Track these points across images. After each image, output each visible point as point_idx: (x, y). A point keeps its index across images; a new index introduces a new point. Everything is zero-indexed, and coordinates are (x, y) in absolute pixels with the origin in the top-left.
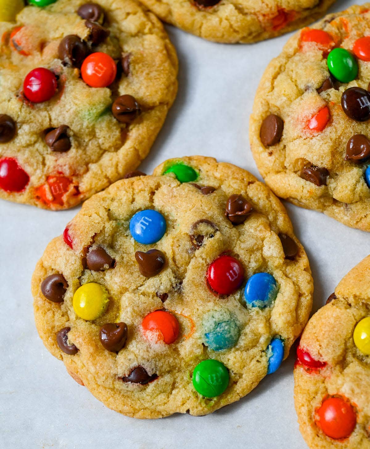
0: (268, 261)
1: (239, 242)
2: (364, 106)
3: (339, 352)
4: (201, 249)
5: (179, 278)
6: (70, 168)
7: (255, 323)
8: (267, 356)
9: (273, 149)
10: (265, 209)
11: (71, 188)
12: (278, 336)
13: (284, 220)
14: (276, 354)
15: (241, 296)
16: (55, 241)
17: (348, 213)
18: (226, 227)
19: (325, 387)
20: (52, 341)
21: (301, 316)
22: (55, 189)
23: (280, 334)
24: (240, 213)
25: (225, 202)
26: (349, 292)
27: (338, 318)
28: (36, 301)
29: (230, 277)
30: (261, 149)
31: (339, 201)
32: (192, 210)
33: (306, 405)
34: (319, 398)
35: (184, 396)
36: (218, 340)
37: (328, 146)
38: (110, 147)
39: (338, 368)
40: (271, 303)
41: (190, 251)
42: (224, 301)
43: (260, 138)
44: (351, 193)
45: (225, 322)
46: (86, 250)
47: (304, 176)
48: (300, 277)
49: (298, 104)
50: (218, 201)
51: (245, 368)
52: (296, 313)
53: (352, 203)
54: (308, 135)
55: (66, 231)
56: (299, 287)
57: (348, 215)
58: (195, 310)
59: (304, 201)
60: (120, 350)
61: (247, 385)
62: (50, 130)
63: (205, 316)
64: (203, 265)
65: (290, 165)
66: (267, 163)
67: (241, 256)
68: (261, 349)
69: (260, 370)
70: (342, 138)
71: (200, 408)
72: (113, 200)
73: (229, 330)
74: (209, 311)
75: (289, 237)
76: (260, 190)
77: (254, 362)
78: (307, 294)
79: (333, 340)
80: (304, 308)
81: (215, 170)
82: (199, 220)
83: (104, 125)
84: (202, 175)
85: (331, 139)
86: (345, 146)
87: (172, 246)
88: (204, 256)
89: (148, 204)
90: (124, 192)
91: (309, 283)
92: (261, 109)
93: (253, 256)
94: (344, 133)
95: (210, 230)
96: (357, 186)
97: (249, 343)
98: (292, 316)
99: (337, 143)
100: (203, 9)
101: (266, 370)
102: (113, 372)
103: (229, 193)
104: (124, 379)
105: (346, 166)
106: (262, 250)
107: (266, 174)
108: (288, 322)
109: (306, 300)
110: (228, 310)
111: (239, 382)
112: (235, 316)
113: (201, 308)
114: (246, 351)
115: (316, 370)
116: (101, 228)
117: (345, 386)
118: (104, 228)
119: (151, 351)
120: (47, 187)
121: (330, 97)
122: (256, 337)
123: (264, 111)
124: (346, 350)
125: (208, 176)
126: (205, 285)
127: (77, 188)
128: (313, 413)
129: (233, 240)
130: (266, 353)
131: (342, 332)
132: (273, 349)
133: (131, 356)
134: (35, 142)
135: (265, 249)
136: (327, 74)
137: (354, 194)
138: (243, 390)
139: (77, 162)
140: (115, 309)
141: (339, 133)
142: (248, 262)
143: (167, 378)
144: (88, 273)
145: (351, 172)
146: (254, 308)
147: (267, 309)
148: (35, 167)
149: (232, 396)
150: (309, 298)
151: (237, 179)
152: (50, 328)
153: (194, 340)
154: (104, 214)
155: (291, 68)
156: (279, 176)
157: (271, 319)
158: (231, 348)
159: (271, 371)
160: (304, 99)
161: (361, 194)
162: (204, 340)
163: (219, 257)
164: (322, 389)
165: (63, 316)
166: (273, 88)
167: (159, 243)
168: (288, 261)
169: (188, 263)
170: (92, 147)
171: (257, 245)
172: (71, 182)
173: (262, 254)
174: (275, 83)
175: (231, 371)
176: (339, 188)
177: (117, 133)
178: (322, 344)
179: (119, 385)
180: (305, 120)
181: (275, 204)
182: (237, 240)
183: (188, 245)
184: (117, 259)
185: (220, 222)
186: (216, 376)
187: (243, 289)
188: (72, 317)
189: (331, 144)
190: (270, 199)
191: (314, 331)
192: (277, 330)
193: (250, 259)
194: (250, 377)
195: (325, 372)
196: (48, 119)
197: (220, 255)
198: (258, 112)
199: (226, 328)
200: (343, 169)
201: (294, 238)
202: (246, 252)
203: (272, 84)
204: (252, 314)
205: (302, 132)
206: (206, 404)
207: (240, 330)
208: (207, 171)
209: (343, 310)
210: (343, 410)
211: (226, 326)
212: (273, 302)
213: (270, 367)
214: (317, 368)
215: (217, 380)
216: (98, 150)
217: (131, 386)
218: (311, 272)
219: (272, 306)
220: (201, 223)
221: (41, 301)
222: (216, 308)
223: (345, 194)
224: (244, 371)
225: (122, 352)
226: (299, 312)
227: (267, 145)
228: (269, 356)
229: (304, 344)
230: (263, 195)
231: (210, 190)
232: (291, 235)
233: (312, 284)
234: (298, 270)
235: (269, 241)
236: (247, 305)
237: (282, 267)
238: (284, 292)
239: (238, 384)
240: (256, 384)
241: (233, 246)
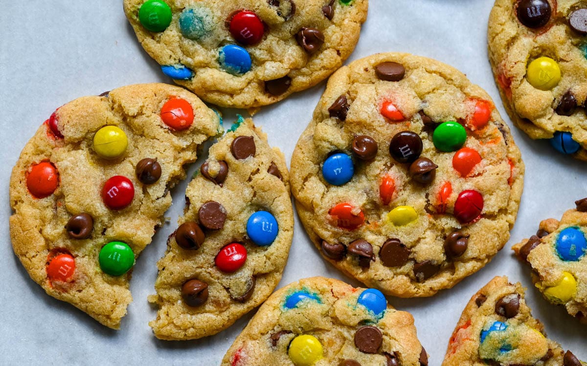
0: (261, 66)
1: (278, 39)
2: (401, 151)
4: (267, 4)
7: (204, 53)
8: (175, 64)
9: (371, 72)
10: (312, 65)
12: (194, 75)
13: (303, 83)
14: (177, 72)
15: (229, 42)
18: (291, 28)
21: (212, 95)
23: (196, 76)
24: (304, 40)
25: (316, 28)
29: (244, 30)
30: (373, 61)
36: (186, 19)
37: (366, 118)
40: (223, 69)
42: (223, 26)
43: (384, 61)
45: (203, 26)
48: (248, 95)
49: (410, 93)
50: (317, 21)
51: (165, 45)
52: (214, 90)
53: (314, 139)
54: (378, 102)
56: (238, 94)
57: (306, 138)
61: (150, 48)
63: (208, 9)
64: (254, 6)
65: (354, 87)
66: (359, 67)
67: (265, 41)
68: (181, 59)
69: (164, 58)
70: (374, 131)
71: (129, 6)
73: (196, 29)
74: (213, 12)
75: (289, 87)
76: (331, 61)
77: (170, 53)
78: (232, 101)
80: (219, 98)
81: (350, 19)
82: (295, 2)
84: (347, 8)
85: (373, 122)
86: (368, 135)
88: (261, 7)
91: (243, 103)
92: (411, 62)
93: (266, 52)
94: (379, 133)
95: (285, 13)
96: (327, 143)
97: (186, 48)
98: (211, 86)
99: (370, 127)
100: (515, 8)
101: (164, 64)
103: (327, 32)
105: (348, 135)
106: (271, 61)
107: (350, 67)
108: (205, 83)
109: (227, 100)
110: (215, 29)
111: (153, 40)
112: (209, 36)
114: (179, 46)
121: (414, 122)
122: (191, 54)
123: (410, 65)
125: (345, 13)
126: (237, 9)
129: (278, 34)
130: (177, 64)
132: (181, 69)
135: (273, 64)
136: (437, 119)
137: (320, 140)
138: (147, 45)
141: (378, 129)
142: (260, 48)
146: (218, 53)
147: (218, 65)
149: (141, 35)
150: (229, 103)
151: (342, 39)
155: (448, 89)
156: (345, 77)
157: (208, 68)
158: (181, 33)
159: (163, 69)
160: (415, 100)
161: (320, 147)
162: (188, 8)
163: (262, 21)
166: (430, 72)
168: (263, 85)
171: (275, 56)
173: (267, 60)
174: (434, 74)
175: (162, 33)
176: (325, 127)
180: (391, 99)
181: (320, 74)
182: (279, 38)
185: (295, 22)
186: (156, 20)
187: (236, 44)
189: (368, 121)
190: (322, 70)
192: (198, 73)
193: (263, 50)
194: (157, 50)
198: (409, 59)
199: (198, 27)
201: (288, 92)
202: (269, 46)
203: (435, 72)
204: (212, 51)
205: (382, 97)
206: (134, 12)
207: (197, 39)
208: (350, 12)
211: (200, 27)
212: (224, 70)
213: (166, 67)
215: (153, 20)
218: (254, 106)
219: (221, 70)
220: (290, 4)
222: (215, 18)
224: (162, 44)
226: (216, 94)
227: (376, 68)
228: (175, 66)
230: (325, 63)
231: (329, 16)
232: (290, 90)
233: (243, 106)
234: (255, 94)
235: (279, 66)
236: (221, 47)
237: (257, 79)
238: (233, 80)
239: (152, 40)
240: (152, 56)
241: (273, 34)
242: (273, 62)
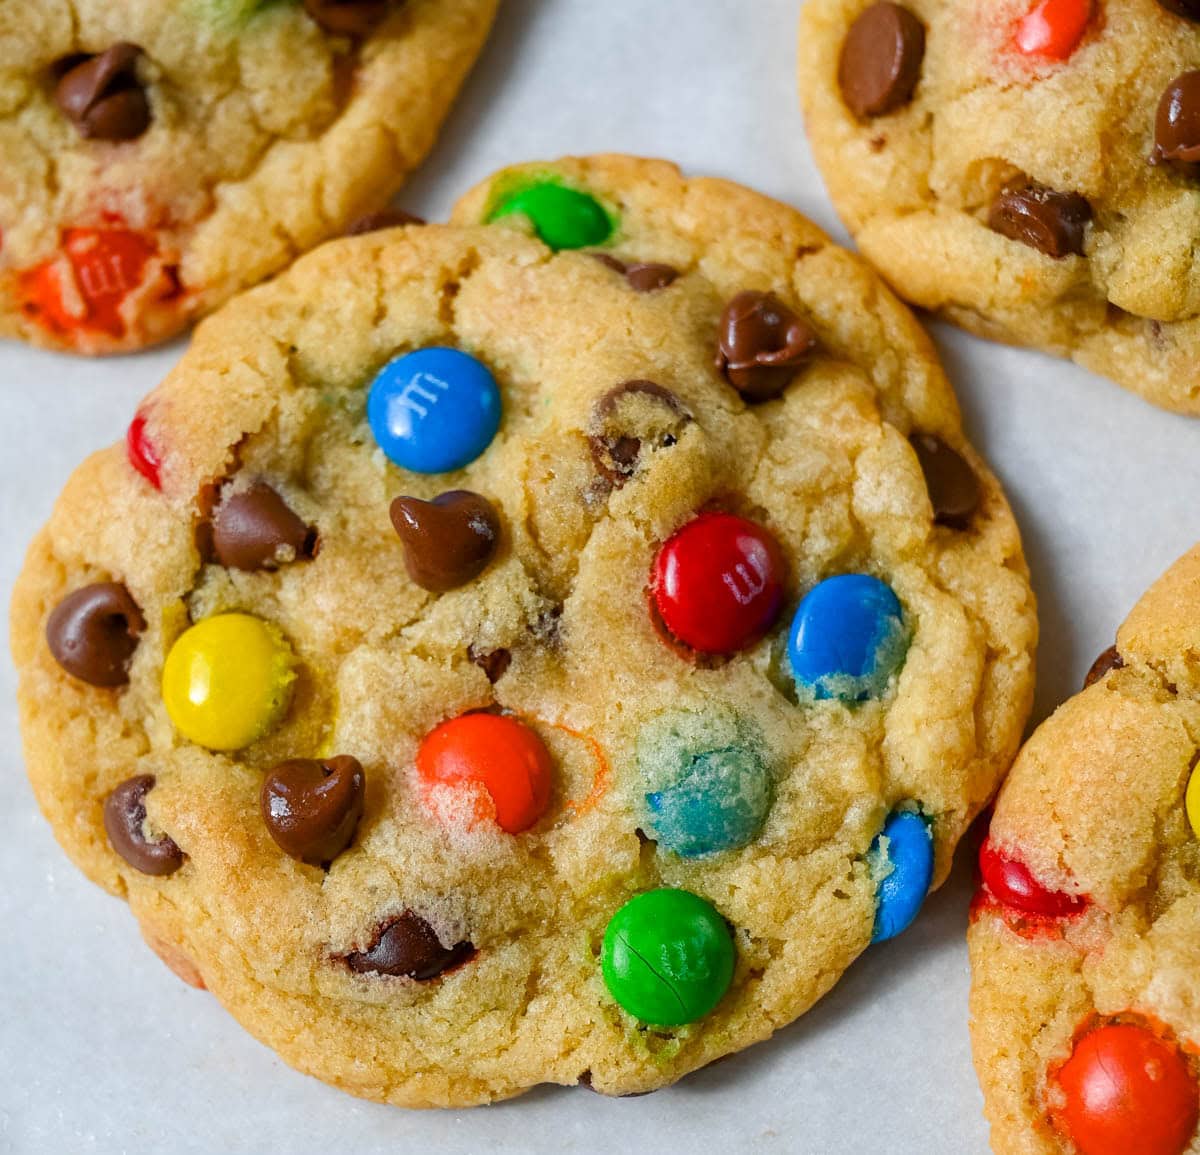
0: (873, 533)
1: (766, 462)
3: (1135, 858)
4: (631, 487)
5: (552, 594)
6: (149, 199)
7: (827, 755)
8: (871, 876)
9: (886, 129)
10: (861, 346)
11: (153, 274)
12: (911, 804)
13: (930, 383)
14: (903, 869)
15: (776, 659)
16: (95, 464)
17: (1161, 357)
18: (719, 407)
19: (1084, 986)
20: (89, 828)
21: (993, 732)
22: (94, 276)
23: (918, 795)
24: (769, 359)
25: (716, 321)
26: (1170, 641)
27: (1128, 735)
28: (29, 684)
29: (734, 588)
30: (843, 126)
31: (1129, 314)
32: (596, 348)
33: (1014, 1054)
34: (1064, 1026)
35: (570, 1022)
36: (693, 819)
37: (1088, 113)
38: (293, 124)
39: (1131, 915)
40: (886, 686)
41: (589, 497)
42: (713, 675)
43: (837, 91)
44: (1176, 282)
45: (719, 751)
46: (211, 494)
47: (1003, 223)
48: (989, 591)
50: (689, 312)
51: (793, 919)
52: (976, 721)
53: (1176, 321)
54: (1016, 73)
55: (138, 425)
56: (987, 628)
57: (1163, 363)
58: (610, 711)
59: (1000, 315)
60: (338, 855)
61: (799, 984)
62: (75, 61)
63: (648, 731)
64: (637, 544)
65: (948, 188)
66: (866, 176)
67: (774, 514)
68: (850, 851)
69: (847, 925)
70: (1138, 83)
71: (629, 1066)
72: (305, 313)
73: (732, 779)
74: (660, 712)
75: (946, 445)
76: (843, 276)
77: (825, 897)
78: (1014, 652)
79: (1112, 814)
80: (1003, 702)
81: (677, 207)
82: (622, 381)
83: (271, 41)
84: (629, 222)
85: (1100, 88)
86: (1152, 113)
87: (525, 477)
88: (641, 512)
89: (433, 326)
90: (348, 285)
91: (1021, 611)
93: (817, 513)
94: (1146, 65)
95: (664, 417)
96: (1197, 257)
97: (807, 829)
98: (963, 732)
99: (1122, 101)
101: (869, 925)
102: (313, 934)
103: (729, 287)
104: (353, 962)
105: (1154, 187)
106: (851, 493)
107: (863, 219)
108: (949, 754)
109: (1012, 675)
110: (730, 708)
111: (768, 972)
112: (757, 731)
113: (630, 702)
114: (795, 858)
115: (1049, 927)
116: (266, 416)
117: (1157, 980)
118: (275, 413)
119: (452, 859)
120: (63, 271)
122: (831, 807)
124: (1158, 853)
125: (651, 226)
126: (646, 619)
127: (172, 272)
128: (1042, 1082)
129: (747, 457)
130: (870, 867)
131: (1146, 786)
132: (892, 850)
133: (379, 878)
134: (21, 106)
135: (863, 487)
137: (1185, 285)
138: (787, 999)
139: (175, 177)
140: (315, 708)
141: (1129, 66)
142: (799, 536)
143: (510, 959)
144: (216, 576)
145: (1175, 207)
146: (822, 703)
147: (871, 706)
148: (21, 196)
149: (746, 1023)
150: (1022, 664)
151: (756, 235)
152: (80, 779)
153: (606, 820)
154: (274, 364)
156: (909, 227)
157: (885, 743)
158: (742, 848)
159: (888, 931)
162: (642, 819)
163: (694, 516)
164: (1073, 997)
165: (126, 734)
167: (474, 468)
168: (946, 531)
169: (582, 540)
170: (227, 123)
171: (831, 476)
172: (152, 250)
173: (850, 507)
175: (740, 932)
176: (1130, 265)
177: (319, 72)
178: (1073, 831)
179: (336, 983)
180: (1004, 21)
181: (896, 325)
182: (760, 457)
183: (583, 473)
184: (325, 526)
185: (696, 392)
186: (689, 949)
187: (783, 633)
188: (162, 739)
189: (1101, 106)
190: (879, 309)
191: (1042, 784)
192: (908, 783)
193: (807, 523)
194: (811, 953)
195: (1083, 931)
196: (66, 22)
197: (699, 511)
199: (725, 772)
200: (1144, 196)
201: (964, 450)
202: (793, 499)
204: (815, 724)
205: (995, 62)
206: (651, 1046)
207: (773, 781)
208: (648, 211)
209: (1149, 707)
210: (1150, 1068)
211: (723, 765)
212: (892, 681)
213: (884, 914)
214: (1054, 916)
215: (691, 964)
216: (249, 135)
217: (380, 988)
218: (1027, 572)
219: (888, 695)
220: (629, 395)
221: (49, 683)
222: (686, 701)
223: (1155, 287)
224: (787, 932)
225: (343, 861)
226: (988, 716)
227: (865, 115)
228: (879, 875)
229: (1004, 835)
230: (850, 295)
231: (658, 277)
232: (956, 439)
233: (1032, 615)
234: (985, 564)
235: (874, 461)
236: (798, 691)
237: (924, 554)
238: (931, 646)
239: (767, 978)
240: (832, 979)
241: (745, 478)
242: (857, 485)
